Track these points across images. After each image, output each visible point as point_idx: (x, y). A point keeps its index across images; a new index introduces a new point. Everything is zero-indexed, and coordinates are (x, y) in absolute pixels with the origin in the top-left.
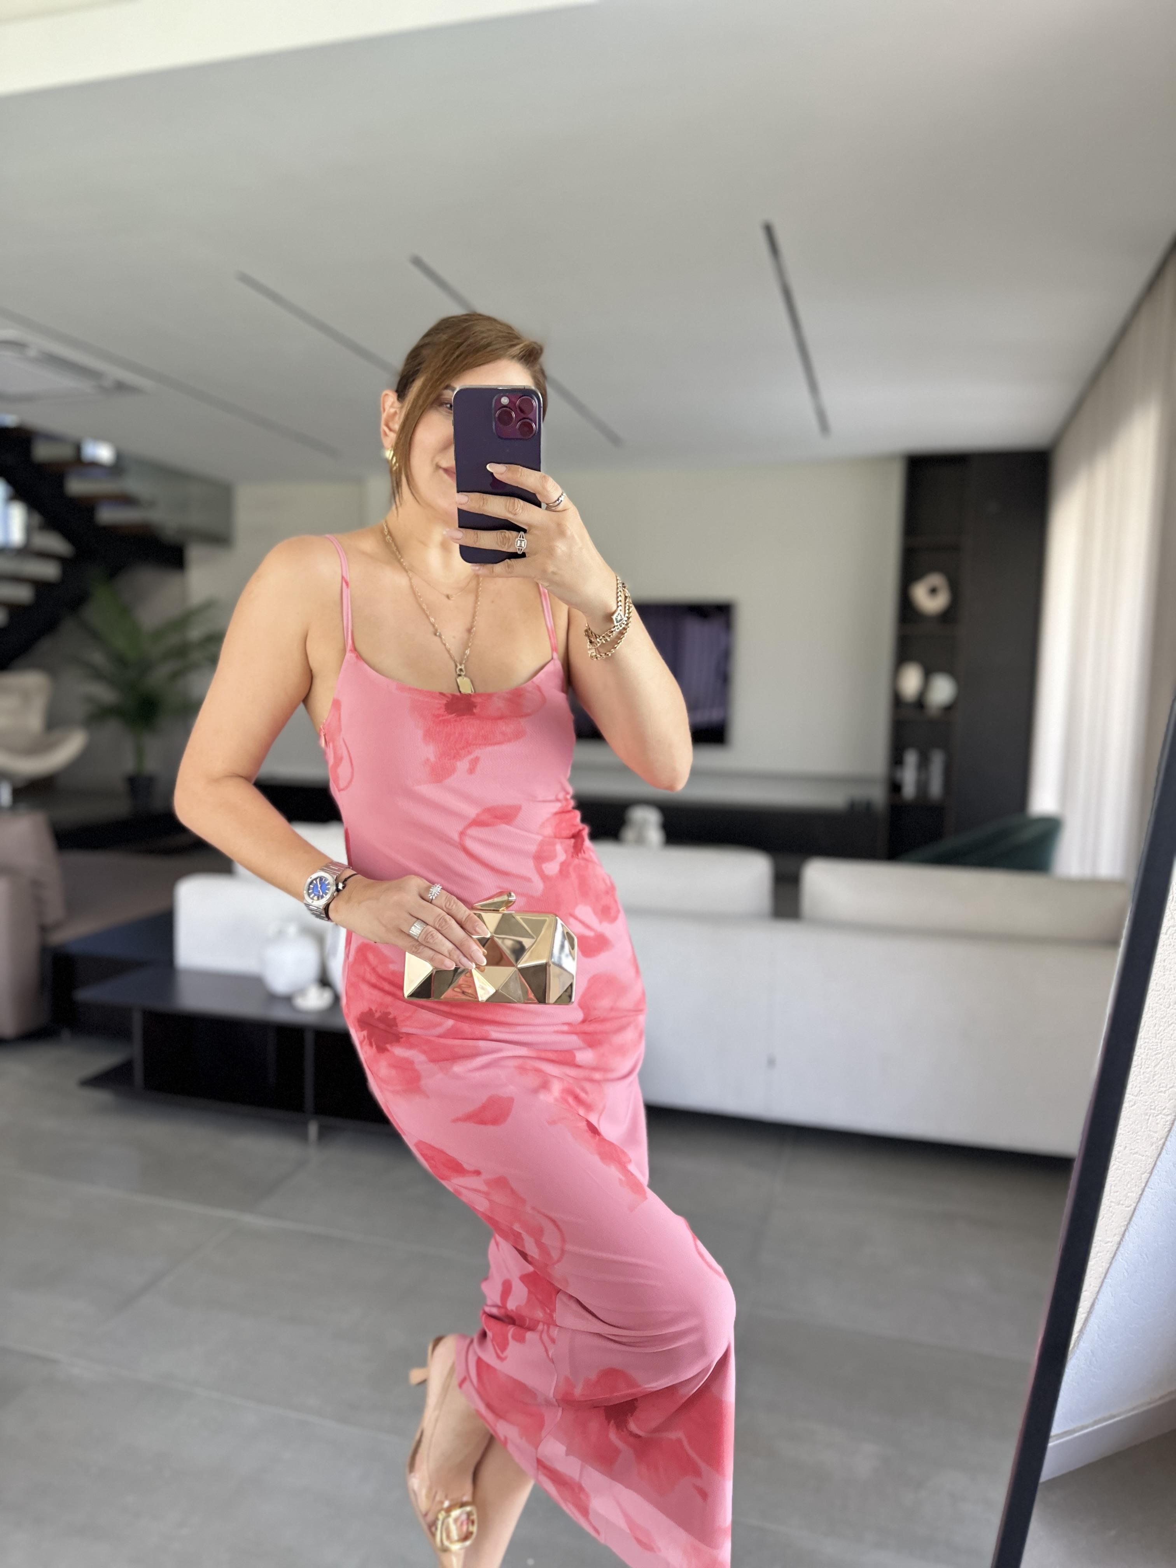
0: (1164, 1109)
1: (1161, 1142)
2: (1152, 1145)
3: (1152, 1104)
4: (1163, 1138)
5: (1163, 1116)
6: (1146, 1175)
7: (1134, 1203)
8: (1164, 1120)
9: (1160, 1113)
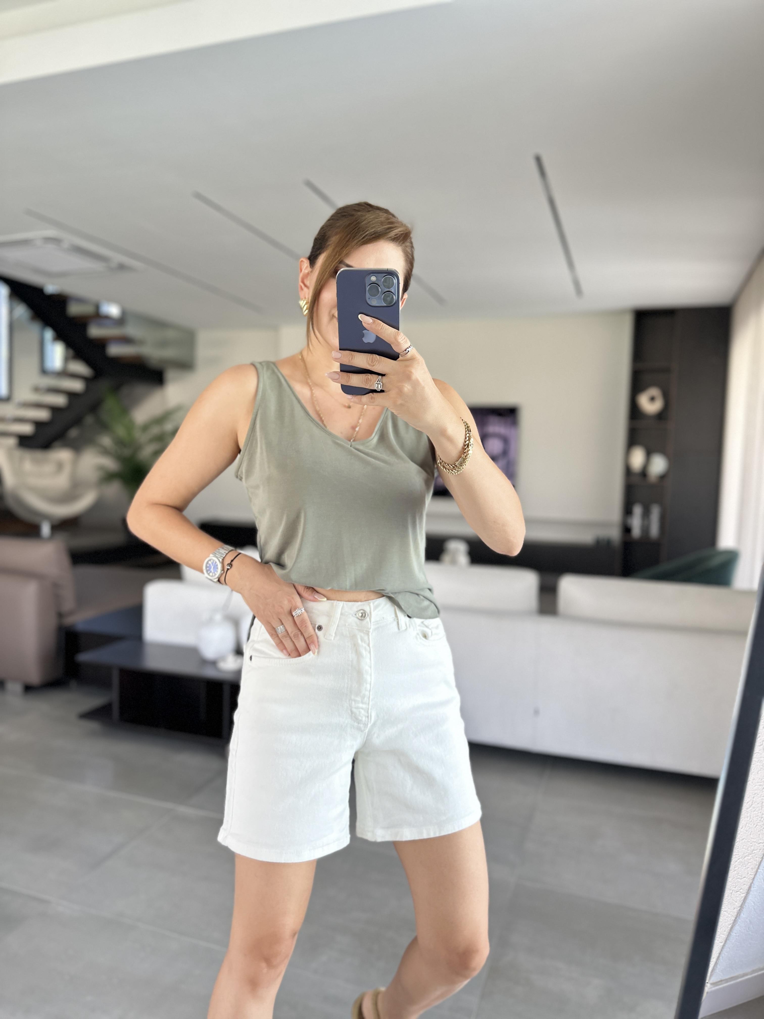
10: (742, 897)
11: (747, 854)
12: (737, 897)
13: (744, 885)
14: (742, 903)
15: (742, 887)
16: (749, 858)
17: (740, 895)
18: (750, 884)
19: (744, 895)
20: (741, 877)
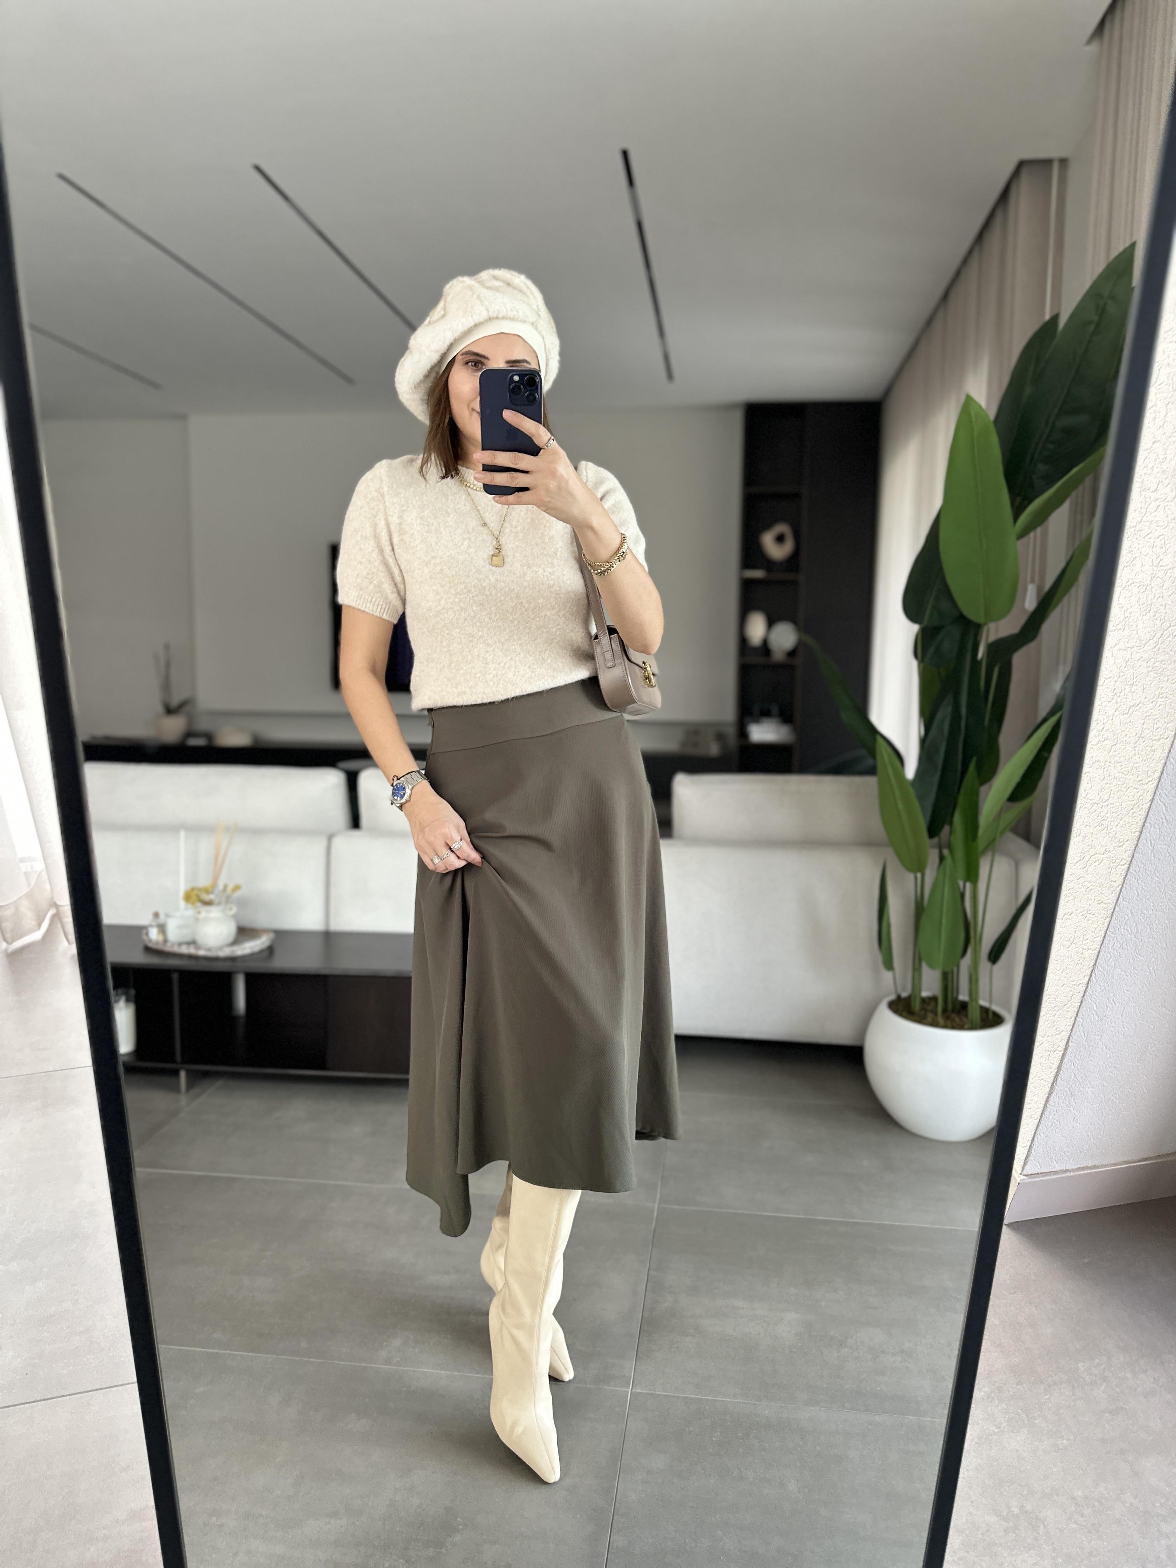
0: (1121, 861)
1: (1118, 889)
2: (1112, 893)
3: (1114, 858)
4: (1120, 885)
5: (1121, 867)
6: (1108, 919)
7: (1098, 945)
8: (1120, 870)
9: (1119, 865)
10: (1059, 1056)
11: (1066, 1002)
12: (1055, 1058)
13: (1062, 1040)
14: (1059, 1064)
15: (1059, 1044)
16: (1068, 1005)
17: (1057, 1053)
18: (1067, 1037)
19: (1062, 1052)
20: (1059, 1032)
